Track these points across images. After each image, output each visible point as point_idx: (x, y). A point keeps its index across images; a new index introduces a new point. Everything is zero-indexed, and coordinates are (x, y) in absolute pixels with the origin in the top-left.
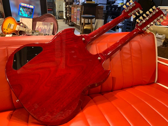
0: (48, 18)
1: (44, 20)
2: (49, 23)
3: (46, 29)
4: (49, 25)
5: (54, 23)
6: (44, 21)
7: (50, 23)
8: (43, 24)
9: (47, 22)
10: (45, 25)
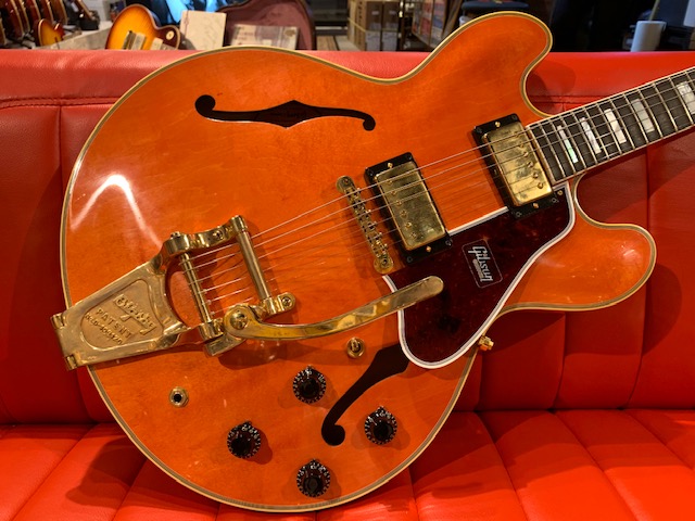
0: (276, 9)
1: (264, 17)
2: (281, 29)
4: (280, 37)
5: (299, 31)
6: (264, 20)
7: (287, 29)
8: (256, 34)
9: (272, 24)
10: (265, 36)
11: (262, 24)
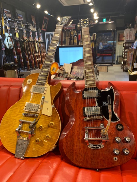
0: (82, 63)
3: (79, 72)
4: (82, 69)
11: (79, 66)
